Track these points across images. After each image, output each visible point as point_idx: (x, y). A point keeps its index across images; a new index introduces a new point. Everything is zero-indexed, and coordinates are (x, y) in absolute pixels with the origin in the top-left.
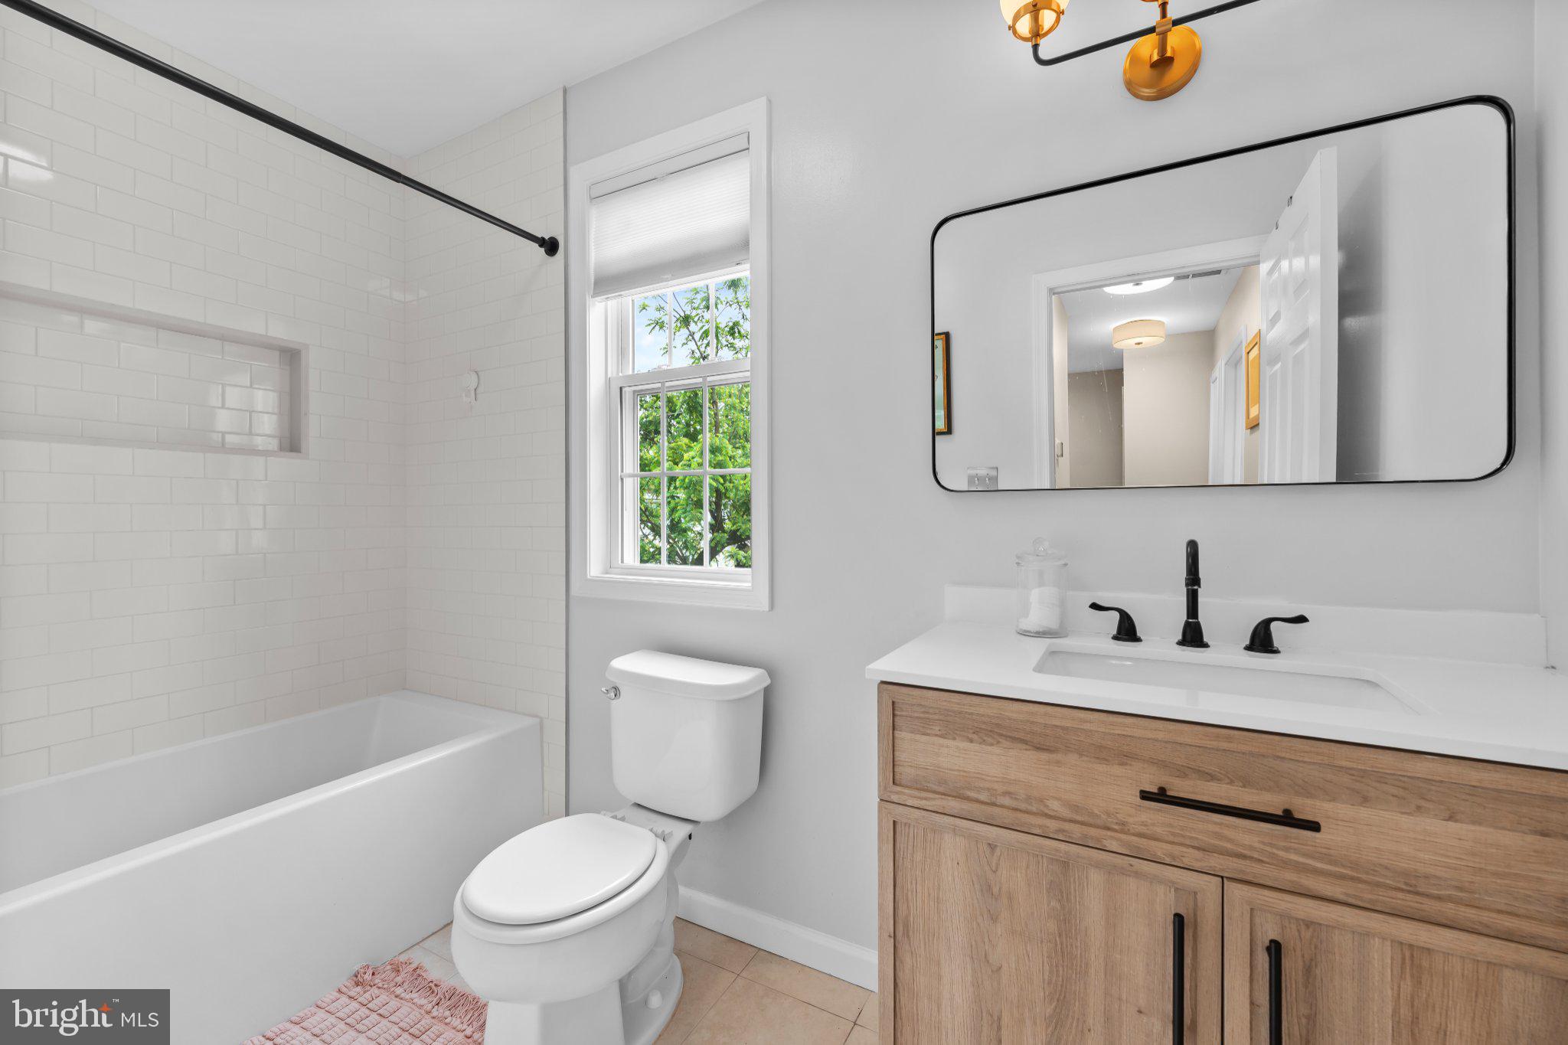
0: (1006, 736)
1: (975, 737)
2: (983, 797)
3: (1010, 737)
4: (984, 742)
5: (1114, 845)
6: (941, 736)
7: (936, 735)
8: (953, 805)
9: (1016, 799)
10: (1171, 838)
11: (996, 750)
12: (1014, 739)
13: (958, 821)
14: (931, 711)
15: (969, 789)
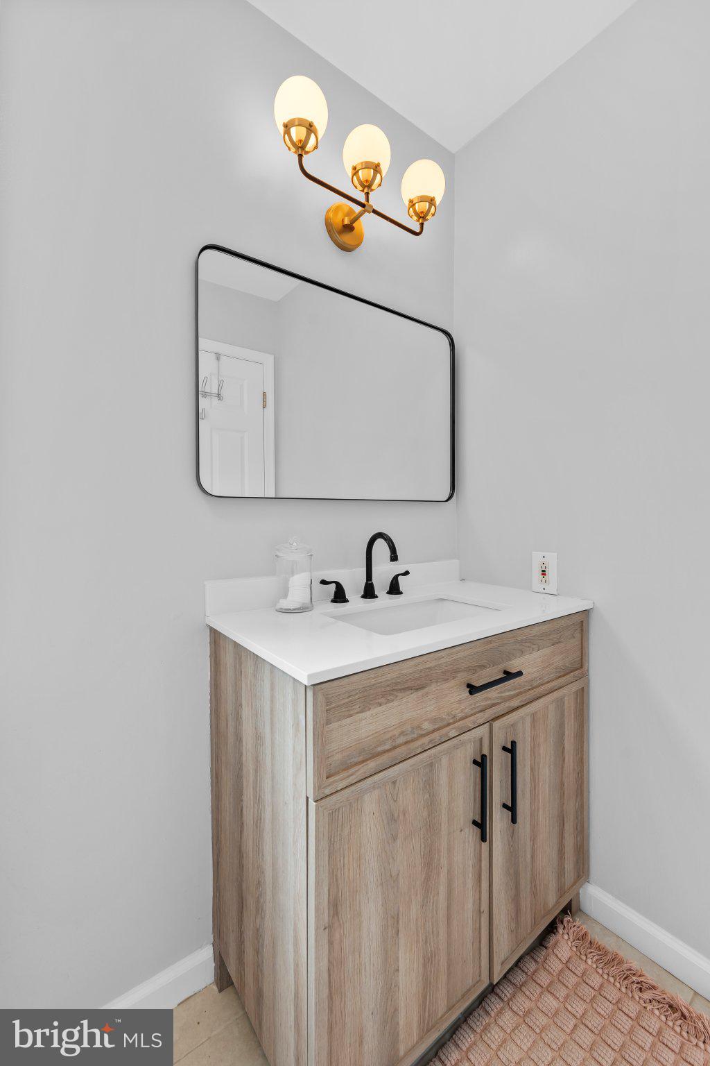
0: (400, 690)
1: (383, 700)
2: (387, 747)
3: (403, 689)
4: (388, 701)
5: (453, 734)
6: (361, 712)
7: (357, 713)
8: (372, 765)
9: (406, 734)
10: (472, 712)
11: (395, 703)
12: (405, 689)
13: (376, 777)
14: (353, 693)
15: (379, 746)
